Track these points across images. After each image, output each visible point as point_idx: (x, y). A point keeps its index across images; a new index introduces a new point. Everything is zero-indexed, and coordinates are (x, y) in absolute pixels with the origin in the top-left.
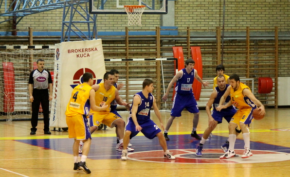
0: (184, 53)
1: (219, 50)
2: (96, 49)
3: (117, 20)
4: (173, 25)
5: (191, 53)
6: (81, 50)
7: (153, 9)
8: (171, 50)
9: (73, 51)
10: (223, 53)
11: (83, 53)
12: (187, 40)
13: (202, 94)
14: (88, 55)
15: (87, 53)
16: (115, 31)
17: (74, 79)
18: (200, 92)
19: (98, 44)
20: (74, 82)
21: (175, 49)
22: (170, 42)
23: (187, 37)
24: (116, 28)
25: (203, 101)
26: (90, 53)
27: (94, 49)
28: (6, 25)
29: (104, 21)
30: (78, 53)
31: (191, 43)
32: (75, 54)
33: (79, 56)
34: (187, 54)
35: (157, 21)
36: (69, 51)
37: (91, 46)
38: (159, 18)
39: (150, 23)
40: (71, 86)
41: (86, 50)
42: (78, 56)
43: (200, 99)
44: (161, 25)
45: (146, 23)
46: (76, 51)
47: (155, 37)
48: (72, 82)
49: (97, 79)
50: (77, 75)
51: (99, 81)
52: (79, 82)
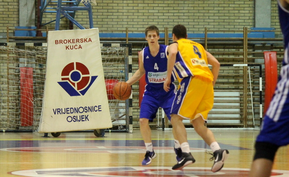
2: (90, 40)
3: (199, 20)
4: (269, 26)
6: (71, 41)
8: (262, 55)
9: (61, 42)
11: (74, 44)
14: (80, 47)
15: (78, 44)
16: (195, 33)
17: (62, 75)
19: (92, 33)
20: (63, 79)
21: (267, 54)
22: (263, 47)
24: (197, 30)
26: (82, 45)
27: (88, 40)
28: (63, 26)
29: (182, 20)
30: (67, 44)
32: (64, 45)
33: (69, 47)
35: (250, 21)
36: (57, 42)
37: (84, 37)
38: (251, 18)
39: (240, 24)
41: (78, 41)
42: (67, 48)
44: (254, 26)
45: (235, 24)
46: (65, 42)
47: (242, 40)
48: (59, 78)
49: (90, 75)
50: (66, 71)
51: (94, 78)
52: (68, 79)
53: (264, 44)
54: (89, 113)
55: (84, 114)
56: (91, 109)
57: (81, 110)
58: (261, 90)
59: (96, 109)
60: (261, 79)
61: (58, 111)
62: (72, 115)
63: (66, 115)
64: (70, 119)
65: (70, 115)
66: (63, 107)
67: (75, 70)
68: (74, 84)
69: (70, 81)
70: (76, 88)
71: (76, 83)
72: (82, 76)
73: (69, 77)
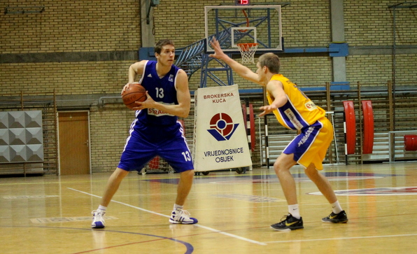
0: (355, 108)
1: (391, 105)
2: (232, 95)
4: (345, 81)
5: (362, 108)
6: (217, 96)
7: (270, 47)
8: (342, 104)
9: (209, 96)
10: (394, 107)
11: (219, 99)
12: (358, 94)
13: (374, 147)
14: (224, 101)
15: (223, 98)
17: (210, 124)
18: (372, 145)
19: (234, 89)
20: (211, 127)
21: (346, 103)
22: (341, 97)
23: (358, 92)
25: (377, 154)
26: (226, 98)
27: (230, 95)
30: (214, 99)
31: (362, 98)
32: (211, 100)
34: (358, 108)
35: (329, 77)
36: (205, 97)
37: (226, 92)
38: (330, 74)
39: (322, 79)
40: (209, 131)
41: (222, 95)
42: (214, 101)
43: (373, 152)
44: (333, 80)
45: (317, 79)
46: (212, 97)
47: (325, 93)
48: (208, 127)
49: (233, 124)
50: (213, 121)
51: (236, 126)
52: (215, 127)
53: (341, 96)
54: (233, 154)
55: (229, 155)
56: (235, 151)
57: (227, 152)
58: (345, 132)
59: (239, 150)
60: (345, 123)
61: (208, 154)
62: (220, 157)
63: (215, 157)
64: (218, 160)
65: (218, 156)
66: (212, 150)
67: (221, 119)
68: (220, 131)
69: (217, 129)
70: (222, 134)
71: (222, 130)
72: (227, 124)
73: (216, 125)
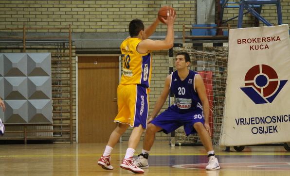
2: (278, 38)
6: (256, 40)
9: (244, 41)
11: (260, 44)
14: (267, 47)
15: (264, 43)
17: (245, 80)
19: (281, 31)
20: (246, 84)
26: (270, 44)
27: (276, 39)
30: (252, 44)
32: (247, 45)
33: (254, 47)
36: (239, 42)
40: (243, 89)
41: (264, 39)
42: (251, 48)
46: (249, 41)
48: (242, 83)
49: (279, 80)
50: (250, 75)
51: (283, 83)
52: (253, 84)
54: (278, 124)
55: (272, 124)
56: (280, 119)
57: (268, 120)
59: (286, 118)
61: (241, 121)
62: (258, 126)
63: (251, 126)
64: (255, 131)
65: (256, 125)
66: (247, 117)
67: (261, 74)
68: (259, 90)
69: (256, 87)
70: (262, 95)
71: (262, 88)
72: (269, 80)
73: (254, 81)
